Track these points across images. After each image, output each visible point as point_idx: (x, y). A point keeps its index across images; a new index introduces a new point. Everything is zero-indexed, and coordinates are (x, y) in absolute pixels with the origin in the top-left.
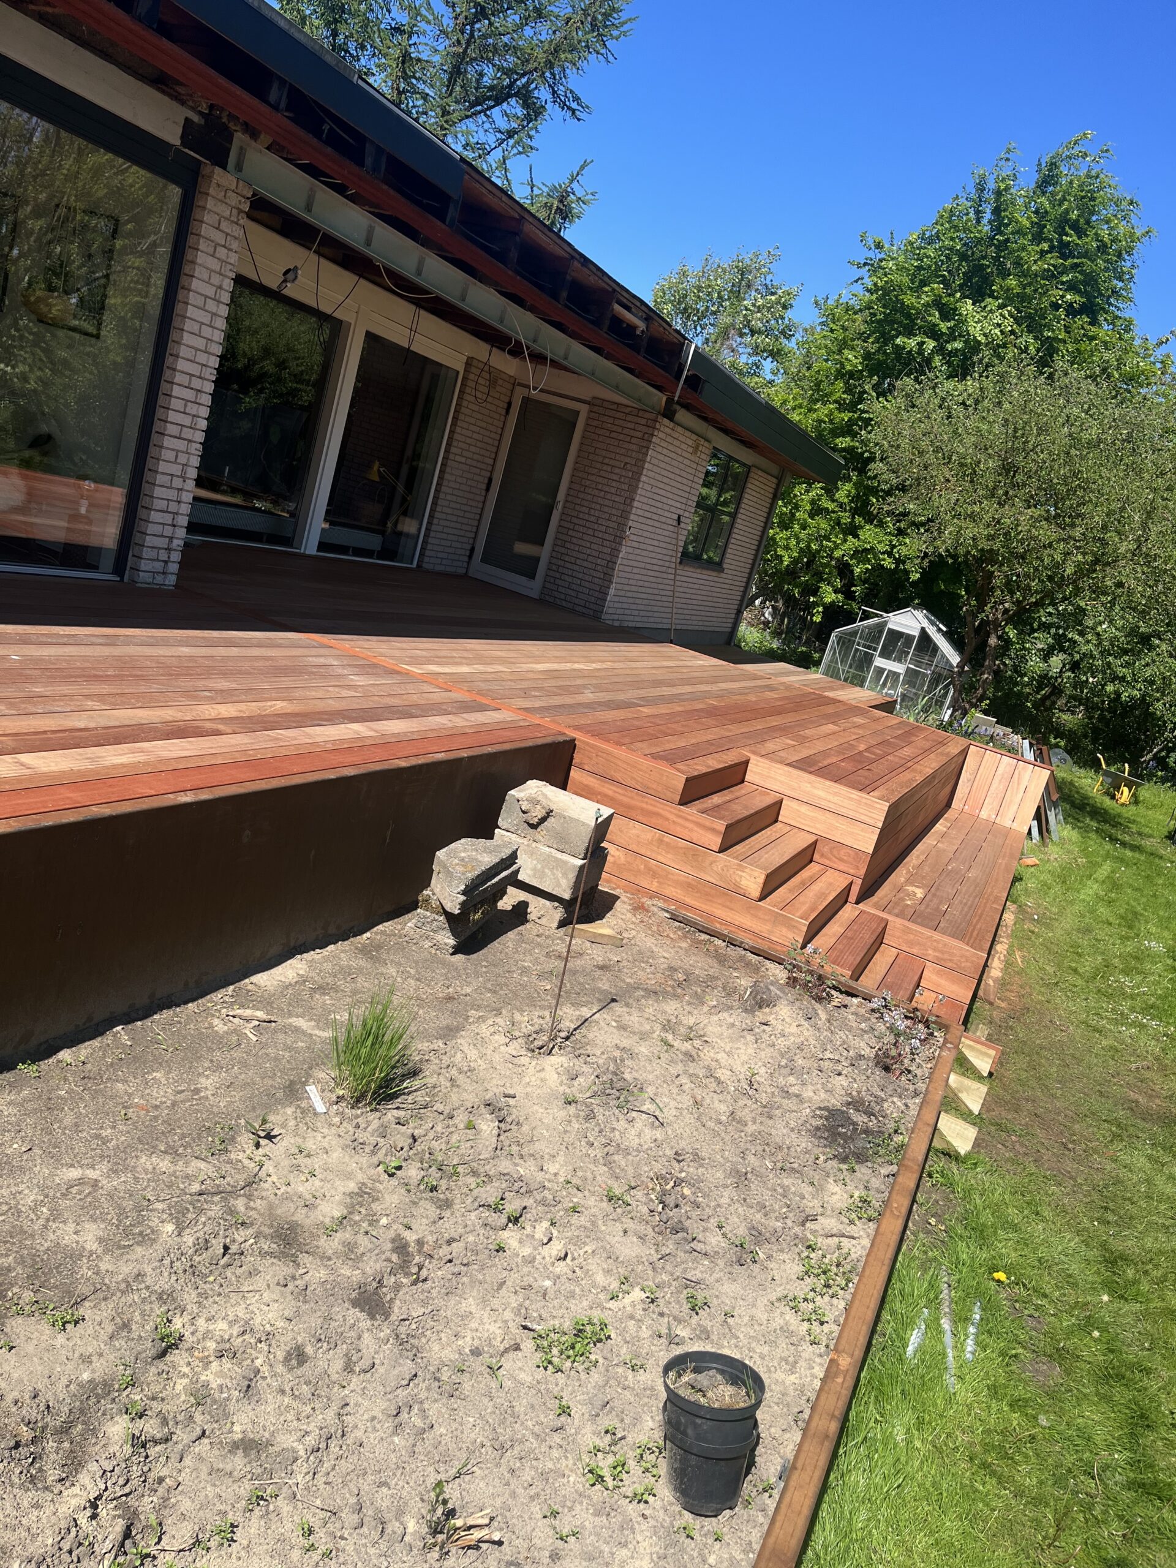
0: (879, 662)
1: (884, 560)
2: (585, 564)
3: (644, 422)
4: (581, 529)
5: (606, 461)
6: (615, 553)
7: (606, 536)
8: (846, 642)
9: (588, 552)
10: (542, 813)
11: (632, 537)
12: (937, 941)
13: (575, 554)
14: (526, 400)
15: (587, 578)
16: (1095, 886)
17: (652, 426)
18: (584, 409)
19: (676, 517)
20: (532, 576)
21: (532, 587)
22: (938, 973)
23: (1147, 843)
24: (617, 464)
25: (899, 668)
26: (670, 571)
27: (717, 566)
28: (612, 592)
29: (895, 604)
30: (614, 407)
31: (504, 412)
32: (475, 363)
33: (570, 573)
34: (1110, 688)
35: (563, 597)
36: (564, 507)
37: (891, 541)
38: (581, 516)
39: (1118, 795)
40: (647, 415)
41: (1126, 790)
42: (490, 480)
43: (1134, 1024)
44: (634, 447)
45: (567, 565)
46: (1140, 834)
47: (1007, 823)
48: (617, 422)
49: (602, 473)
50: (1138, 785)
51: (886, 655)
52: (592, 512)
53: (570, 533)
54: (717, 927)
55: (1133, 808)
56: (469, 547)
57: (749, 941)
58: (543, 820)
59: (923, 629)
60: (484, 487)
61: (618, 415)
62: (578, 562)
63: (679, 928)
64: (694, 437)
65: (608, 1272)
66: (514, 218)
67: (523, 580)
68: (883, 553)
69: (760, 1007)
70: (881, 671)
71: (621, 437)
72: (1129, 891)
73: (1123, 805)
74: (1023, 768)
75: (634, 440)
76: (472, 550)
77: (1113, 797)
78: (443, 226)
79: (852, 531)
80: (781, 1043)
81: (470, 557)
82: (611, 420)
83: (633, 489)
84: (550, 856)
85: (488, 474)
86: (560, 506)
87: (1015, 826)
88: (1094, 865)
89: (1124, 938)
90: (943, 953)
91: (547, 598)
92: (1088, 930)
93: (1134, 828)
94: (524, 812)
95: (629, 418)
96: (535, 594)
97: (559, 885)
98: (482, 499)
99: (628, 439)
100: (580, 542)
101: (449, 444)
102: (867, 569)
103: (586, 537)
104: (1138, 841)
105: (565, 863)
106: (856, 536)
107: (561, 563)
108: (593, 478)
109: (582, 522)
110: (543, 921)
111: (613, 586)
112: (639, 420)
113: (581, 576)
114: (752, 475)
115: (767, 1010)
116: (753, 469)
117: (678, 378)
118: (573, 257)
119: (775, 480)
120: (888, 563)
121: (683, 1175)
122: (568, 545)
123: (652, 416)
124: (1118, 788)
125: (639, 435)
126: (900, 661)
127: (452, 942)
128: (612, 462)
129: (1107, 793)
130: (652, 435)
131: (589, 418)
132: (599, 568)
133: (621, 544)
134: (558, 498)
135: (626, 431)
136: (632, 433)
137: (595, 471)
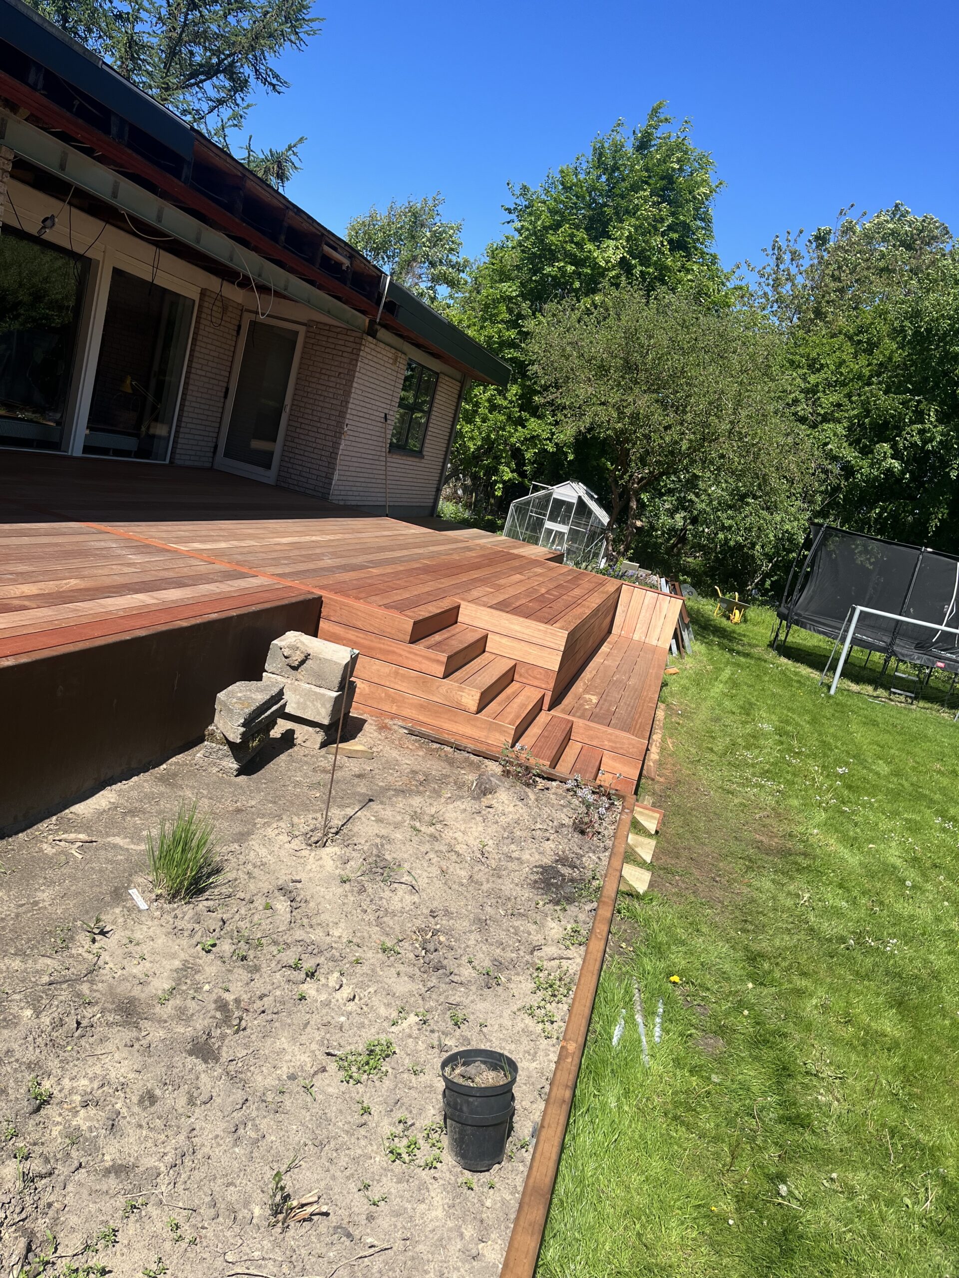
0: (548, 525)
1: (547, 445)
2: (312, 455)
3: (352, 339)
4: (307, 427)
5: (323, 371)
6: (336, 445)
7: (328, 432)
8: (521, 510)
9: (314, 445)
10: (302, 657)
11: (349, 432)
12: (611, 734)
13: (303, 447)
14: (253, 324)
15: (314, 466)
16: (721, 686)
17: (359, 343)
18: (302, 330)
19: (383, 415)
20: (268, 466)
21: (269, 476)
22: (613, 759)
23: (755, 651)
24: (333, 373)
25: (564, 529)
26: (382, 458)
27: (419, 454)
28: (336, 477)
29: (557, 479)
30: (327, 328)
31: (235, 333)
32: (208, 293)
33: (300, 463)
34: (721, 536)
35: (295, 483)
36: (291, 410)
37: (551, 430)
38: (306, 416)
39: (732, 617)
40: (354, 334)
41: (737, 612)
42: (227, 389)
43: (756, 785)
44: (346, 360)
45: (297, 457)
46: (750, 645)
47: (654, 643)
48: (330, 340)
49: (321, 382)
50: (746, 608)
51: (553, 519)
52: (315, 413)
53: (298, 430)
54: (446, 737)
55: (743, 625)
56: (213, 445)
57: (471, 746)
58: (303, 662)
59: (580, 497)
60: (222, 394)
61: (331, 334)
62: (306, 454)
63: (416, 741)
64: (393, 351)
65: (388, 1005)
66: (237, 176)
67: (260, 470)
68: (546, 439)
69: (485, 795)
70: (549, 532)
71: (334, 352)
72: (745, 687)
73: (736, 623)
74: (663, 600)
75: (345, 354)
76: (216, 447)
77: (728, 618)
78: (180, 183)
79: (521, 422)
80: (503, 820)
81: (215, 452)
82: (325, 339)
83: (347, 393)
84: (310, 691)
85: (225, 385)
86: (288, 409)
87: (660, 644)
88: (719, 670)
89: (744, 723)
90: (615, 742)
91: (283, 484)
92: (717, 720)
93: (745, 640)
94: (286, 657)
95: (340, 336)
96: (272, 481)
97: (319, 713)
98: (221, 405)
99: (340, 353)
100: (307, 438)
101: (190, 361)
102: (535, 453)
103: (311, 434)
104: (747, 650)
105: (323, 695)
106: (524, 427)
107: (291, 455)
108: (314, 385)
109: (306, 422)
110: (308, 744)
111: (337, 472)
112: (348, 338)
113: (309, 465)
114: (440, 380)
115: (490, 796)
116: (441, 375)
117: (379, 305)
118: (288, 208)
119: (459, 384)
120: (551, 448)
121: (438, 926)
122: (296, 440)
123: (358, 335)
124: (731, 611)
125: (350, 350)
126: (564, 523)
127: (236, 766)
128: (328, 372)
129: (724, 615)
130: (360, 350)
131: (306, 337)
132: (324, 458)
133: (340, 438)
134: (286, 403)
135: (338, 347)
136: (343, 348)
137: (314, 380)
